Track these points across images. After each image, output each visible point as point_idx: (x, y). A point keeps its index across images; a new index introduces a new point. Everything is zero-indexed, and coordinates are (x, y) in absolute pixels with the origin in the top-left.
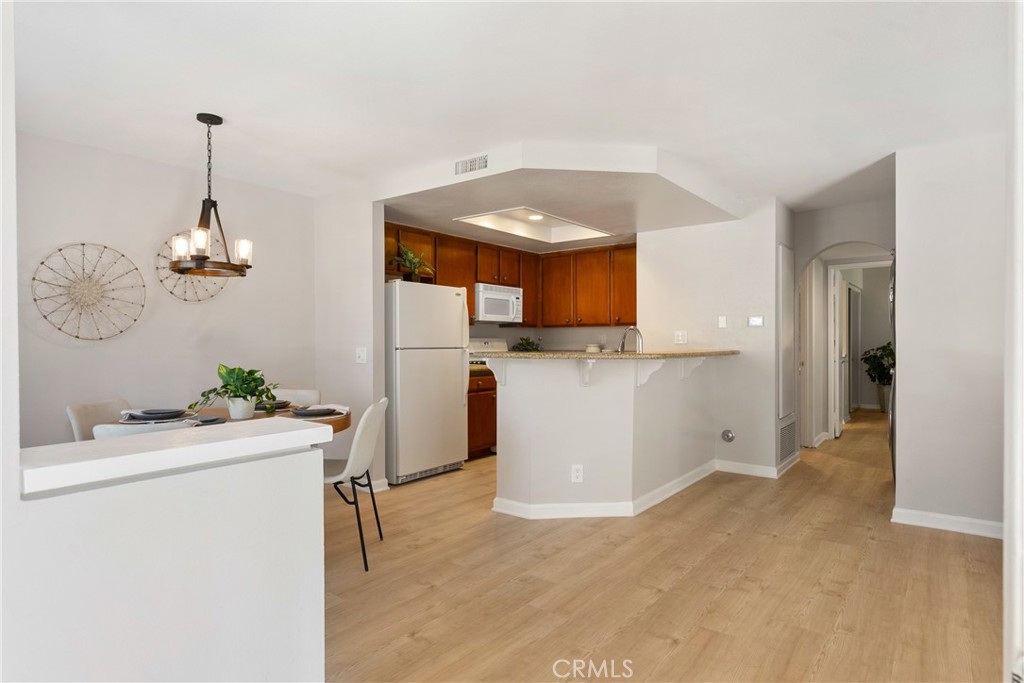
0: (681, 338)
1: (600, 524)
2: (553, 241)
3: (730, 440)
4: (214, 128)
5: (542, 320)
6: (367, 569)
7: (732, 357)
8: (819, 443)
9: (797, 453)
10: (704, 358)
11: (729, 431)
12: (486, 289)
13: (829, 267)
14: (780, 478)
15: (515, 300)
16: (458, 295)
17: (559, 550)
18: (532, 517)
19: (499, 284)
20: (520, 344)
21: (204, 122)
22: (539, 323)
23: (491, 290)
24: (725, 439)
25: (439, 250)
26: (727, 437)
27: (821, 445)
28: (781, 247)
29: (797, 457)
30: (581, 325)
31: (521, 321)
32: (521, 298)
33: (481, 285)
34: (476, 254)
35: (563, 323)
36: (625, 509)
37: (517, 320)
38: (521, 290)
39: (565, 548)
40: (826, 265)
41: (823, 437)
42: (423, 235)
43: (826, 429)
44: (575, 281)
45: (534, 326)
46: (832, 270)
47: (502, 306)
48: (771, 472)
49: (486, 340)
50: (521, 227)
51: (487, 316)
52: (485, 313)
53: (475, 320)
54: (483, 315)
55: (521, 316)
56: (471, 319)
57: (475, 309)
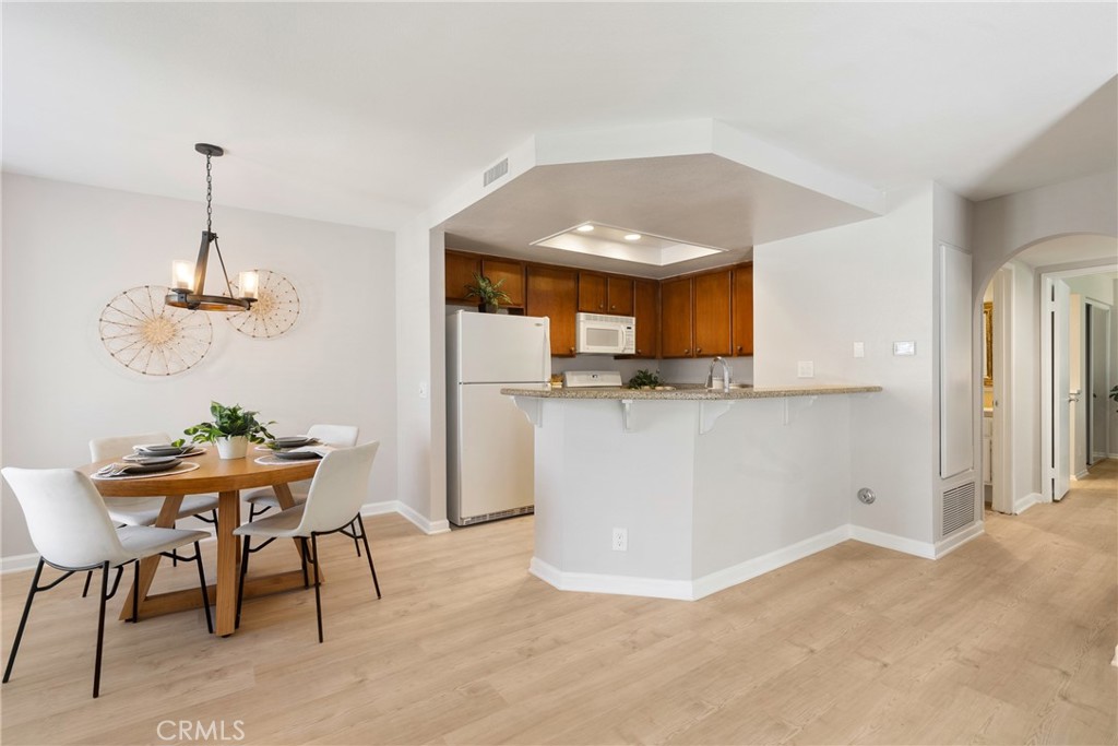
0: (806, 371)
1: (637, 607)
2: (662, 264)
3: (870, 501)
4: (213, 159)
5: (663, 352)
6: (321, 640)
7: (871, 395)
8: (1022, 510)
9: (979, 523)
10: (815, 397)
11: (868, 490)
12: (588, 319)
13: (1043, 275)
14: (938, 561)
15: (626, 330)
16: (538, 325)
17: (558, 643)
18: (562, 587)
19: (608, 313)
20: (638, 377)
21: (203, 153)
22: (659, 355)
23: (595, 319)
24: (861, 499)
25: (531, 279)
26: (865, 497)
27: (1023, 513)
28: (944, 248)
29: (979, 527)
30: (700, 356)
31: (633, 352)
32: (634, 328)
33: (582, 314)
34: (578, 282)
35: (683, 354)
36: (683, 590)
37: (627, 352)
38: (634, 319)
39: (565, 643)
40: (1038, 274)
41: (1032, 499)
42: (510, 263)
43: (1038, 488)
44: (694, 306)
45: (653, 358)
46: (1047, 282)
47: (611, 336)
48: (927, 549)
49: (594, 373)
50: (622, 250)
51: (590, 347)
52: (588, 344)
53: (568, 352)
54: (584, 346)
55: (634, 347)
56: (571, 351)
57: (575, 340)
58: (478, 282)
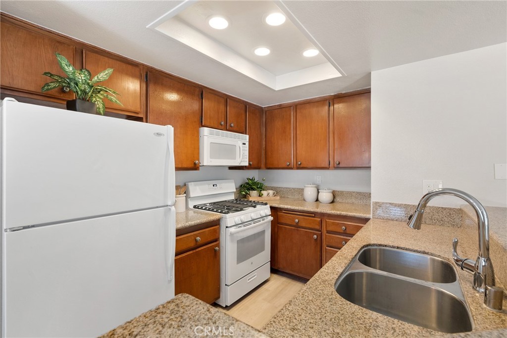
2: (277, 89)
5: (266, 164)
12: (211, 134)
15: (241, 145)
19: (227, 130)
20: (247, 184)
22: (263, 166)
23: (218, 134)
30: (300, 167)
31: (247, 164)
32: (247, 144)
33: (206, 129)
34: (202, 98)
35: (284, 166)
37: (243, 164)
38: (247, 136)
45: (258, 168)
47: (230, 150)
51: (213, 160)
52: (211, 157)
53: (192, 165)
54: (207, 160)
55: (247, 160)
56: (195, 164)
57: (198, 154)
58: (62, 68)
